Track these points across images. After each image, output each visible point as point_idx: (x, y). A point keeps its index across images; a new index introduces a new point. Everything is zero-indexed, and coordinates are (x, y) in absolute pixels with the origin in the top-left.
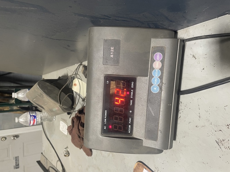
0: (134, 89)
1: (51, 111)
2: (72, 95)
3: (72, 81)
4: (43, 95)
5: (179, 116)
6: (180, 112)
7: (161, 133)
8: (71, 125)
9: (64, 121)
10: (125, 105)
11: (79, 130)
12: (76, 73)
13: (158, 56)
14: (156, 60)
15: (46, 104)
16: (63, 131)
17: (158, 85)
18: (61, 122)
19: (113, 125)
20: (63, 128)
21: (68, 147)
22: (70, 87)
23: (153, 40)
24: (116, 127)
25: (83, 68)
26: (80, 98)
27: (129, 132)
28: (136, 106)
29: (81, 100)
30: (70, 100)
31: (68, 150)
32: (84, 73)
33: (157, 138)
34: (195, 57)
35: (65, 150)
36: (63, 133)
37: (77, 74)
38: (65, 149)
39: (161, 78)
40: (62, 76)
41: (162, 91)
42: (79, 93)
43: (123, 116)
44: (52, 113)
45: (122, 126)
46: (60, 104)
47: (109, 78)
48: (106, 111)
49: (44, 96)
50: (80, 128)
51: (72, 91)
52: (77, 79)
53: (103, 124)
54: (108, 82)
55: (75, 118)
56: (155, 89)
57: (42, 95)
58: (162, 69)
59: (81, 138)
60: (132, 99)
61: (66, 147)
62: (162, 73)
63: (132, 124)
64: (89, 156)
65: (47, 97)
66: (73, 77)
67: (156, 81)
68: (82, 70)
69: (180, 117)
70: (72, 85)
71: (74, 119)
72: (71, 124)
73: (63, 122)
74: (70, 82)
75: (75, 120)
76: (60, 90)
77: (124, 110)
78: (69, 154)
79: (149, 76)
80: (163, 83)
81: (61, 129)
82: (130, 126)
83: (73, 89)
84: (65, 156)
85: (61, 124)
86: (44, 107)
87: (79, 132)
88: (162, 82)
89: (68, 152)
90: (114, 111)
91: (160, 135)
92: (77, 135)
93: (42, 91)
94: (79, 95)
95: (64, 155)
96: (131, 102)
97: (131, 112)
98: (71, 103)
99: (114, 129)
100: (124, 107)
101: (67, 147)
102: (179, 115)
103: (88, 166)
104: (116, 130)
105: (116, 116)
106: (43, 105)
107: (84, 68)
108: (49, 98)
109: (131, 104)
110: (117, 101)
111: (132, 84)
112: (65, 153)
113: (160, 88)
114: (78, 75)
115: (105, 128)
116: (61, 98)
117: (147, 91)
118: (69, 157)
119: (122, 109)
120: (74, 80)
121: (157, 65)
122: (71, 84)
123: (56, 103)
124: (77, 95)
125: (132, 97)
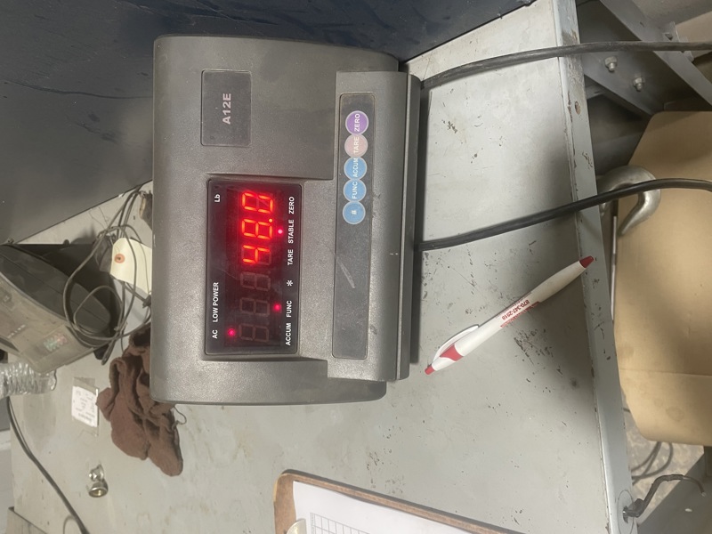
0: (297, 217)
1: (39, 351)
2: (111, 292)
3: (110, 248)
4: (9, 295)
5: (423, 294)
6: (424, 281)
7: (375, 333)
8: (110, 387)
9: (86, 383)
10: (271, 266)
11: (136, 397)
12: (122, 224)
13: (357, 120)
14: (353, 132)
15: (23, 330)
16: (83, 416)
17: (362, 202)
18: (75, 389)
19: (240, 327)
20: (84, 407)
21: (103, 465)
22: (101, 269)
23: (340, 76)
24: (247, 332)
25: (145, 200)
26: (136, 298)
27: (288, 343)
28: (303, 266)
29: (138, 304)
30: (104, 308)
31: (102, 475)
32: (147, 216)
33: (366, 350)
34: (454, 128)
35: (92, 477)
36: (83, 424)
37: (126, 225)
38: (92, 472)
39: (368, 180)
40: (77, 240)
41: (371, 218)
42: (132, 283)
43: (269, 298)
44: (44, 358)
45: (265, 328)
46: (71, 320)
47: (220, 186)
48: (216, 284)
49: (13, 300)
50: (140, 388)
51: (111, 280)
52: (125, 239)
53: (209, 325)
54: (218, 196)
55: (121, 363)
56: (354, 215)
57: (7, 293)
58: (368, 157)
59: (144, 422)
60: (291, 247)
61: (95, 467)
62: (370, 167)
63: (295, 320)
64: (171, 475)
65: (26, 300)
66: (114, 235)
67: (355, 191)
68: (141, 206)
69: (426, 296)
70: (111, 260)
71: (118, 365)
72: (109, 380)
73: (81, 390)
74: (102, 252)
75: (123, 369)
76: (69, 276)
77: (269, 280)
78: (106, 486)
79: (335, 179)
80: (373, 195)
81: (75, 414)
82: (289, 325)
83: (113, 273)
84: (93, 494)
85: (74, 396)
86: (14, 342)
87: (138, 404)
88: (370, 191)
89: (103, 480)
90: (242, 283)
91: (373, 340)
92: (131, 416)
93: (7, 280)
94: (133, 291)
95: (87, 493)
96: (290, 256)
97: (290, 283)
98: (106, 317)
99: (243, 338)
100: (269, 272)
101: (99, 467)
102: (424, 290)
103: (171, 508)
104: (247, 339)
105: (248, 299)
106: (9, 337)
107: (147, 200)
108: (31, 303)
109: (290, 260)
110: (249, 254)
112: (90, 487)
113: (367, 210)
114: (127, 229)
115: (215, 337)
116: (71, 303)
117: (332, 223)
118: (108, 495)
119: (264, 276)
120: (114, 241)
121: (356, 145)
122: (105, 259)
123: (55, 318)
124: (126, 291)
125: (291, 242)
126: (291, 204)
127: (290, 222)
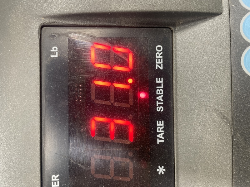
48: (55, 178)
96: (160, 130)
109: (160, 136)
125: (160, 109)
126: (159, 55)
127: (158, 81)
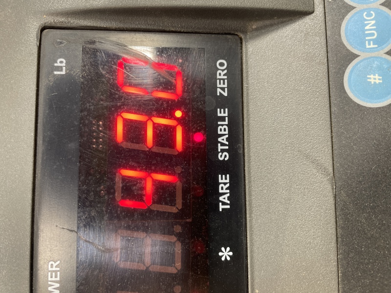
10: (182, 214)
56: (375, 82)
60: (224, 168)
67: (371, 30)
97: (226, 254)
109: (224, 198)
111: (221, 74)
125: (223, 156)
127: (222, 113)
